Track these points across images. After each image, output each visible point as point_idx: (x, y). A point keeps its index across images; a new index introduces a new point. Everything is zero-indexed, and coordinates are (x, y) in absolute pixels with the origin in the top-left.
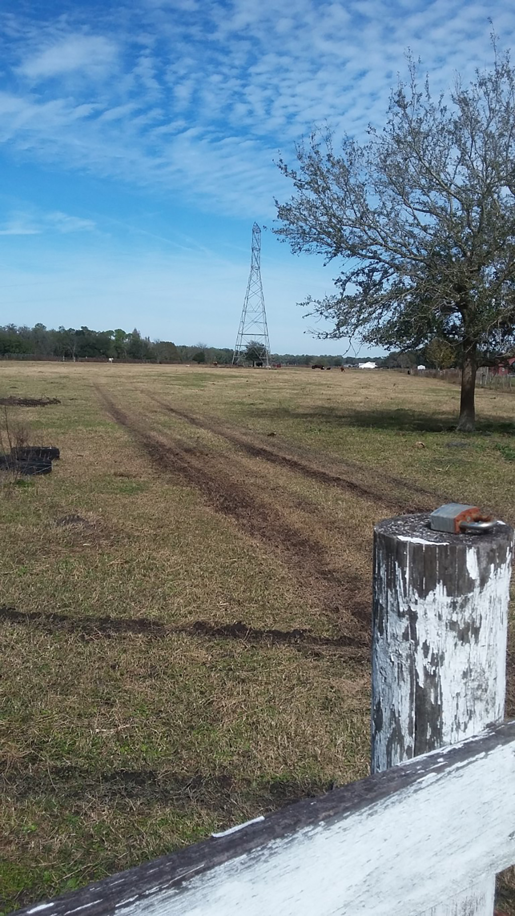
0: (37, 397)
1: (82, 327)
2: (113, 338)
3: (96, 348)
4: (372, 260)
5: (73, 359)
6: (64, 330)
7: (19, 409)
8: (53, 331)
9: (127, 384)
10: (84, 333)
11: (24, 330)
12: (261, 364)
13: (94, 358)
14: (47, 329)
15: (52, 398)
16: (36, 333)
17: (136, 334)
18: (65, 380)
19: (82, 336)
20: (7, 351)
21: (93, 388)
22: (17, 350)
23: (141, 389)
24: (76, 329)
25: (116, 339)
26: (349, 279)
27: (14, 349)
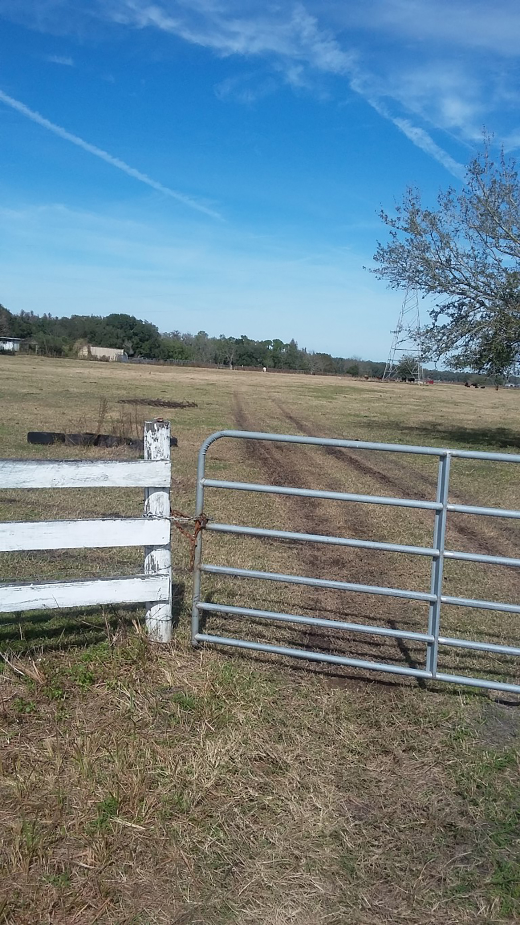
0: (180, 401)
1: (242, 336)
2: (271, 347)
3: (253, 357)
4: (461, 296)
5: (229, 366)
6: (224, 338)
7: (162, 410)
8: (214, 339)
9: (264, 393)
10: (243, 342)
11: (188, 336)
12: (413, 380)
13: (250, 367)
14: (209, 337)
15: (191, 401)
16: (198, 340)
17: (293, 345)
18: (210, 387)
19: (241, 344)
20: (169, 357)
21: (232, 396)
22: (180, 356)
23: (273, 398)
24: (237, 338)
25: (274, 349)
26: (442, 310)
27: (177, 355)
